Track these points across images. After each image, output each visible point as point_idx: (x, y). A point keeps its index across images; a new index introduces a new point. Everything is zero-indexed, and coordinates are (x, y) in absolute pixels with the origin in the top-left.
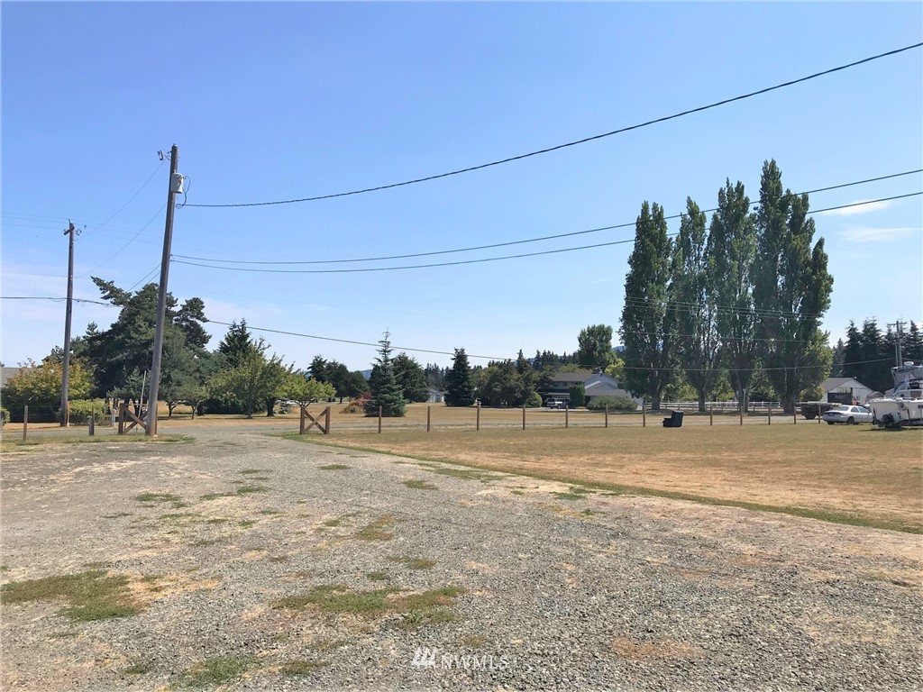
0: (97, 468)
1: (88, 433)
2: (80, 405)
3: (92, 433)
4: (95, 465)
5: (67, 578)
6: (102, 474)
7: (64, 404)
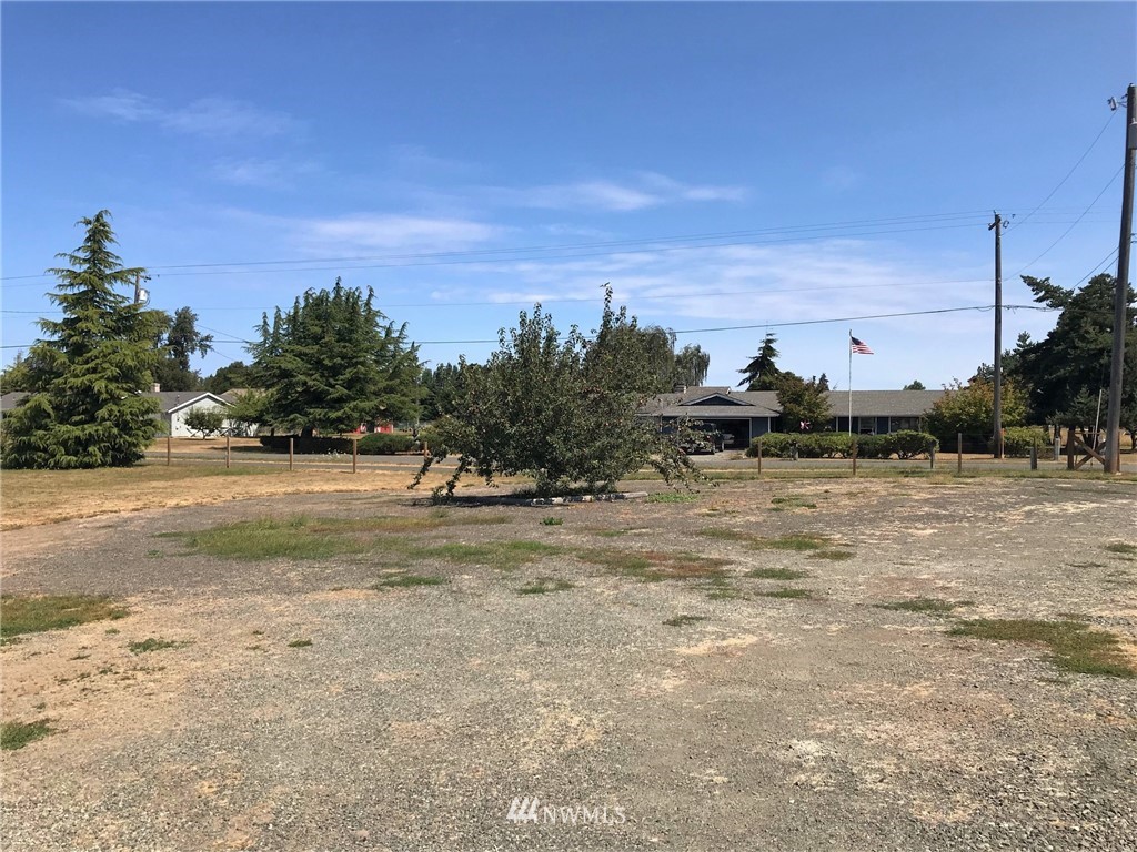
0: (1050, 509)
1: (1030, 466)
2: (1016, 433)
3: (1034, 466)
4: (1047, 504)
5: (1042, 624)
6: (1057, 516)
7: (998, 432)
